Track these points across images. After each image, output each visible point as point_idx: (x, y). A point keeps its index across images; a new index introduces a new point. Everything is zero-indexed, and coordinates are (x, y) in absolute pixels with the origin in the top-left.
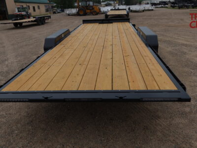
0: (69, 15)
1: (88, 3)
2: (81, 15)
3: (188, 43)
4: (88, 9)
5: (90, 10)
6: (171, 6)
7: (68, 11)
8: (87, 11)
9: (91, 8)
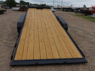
0: (14, 10)
1: (25, 5)
2: (21, 11)
3: (76, 27)
4: (25, 8)
5: (26, 9)
6: (62, 10)
7: (14, 8)
8: (24, 9)
9: (26, 8)
